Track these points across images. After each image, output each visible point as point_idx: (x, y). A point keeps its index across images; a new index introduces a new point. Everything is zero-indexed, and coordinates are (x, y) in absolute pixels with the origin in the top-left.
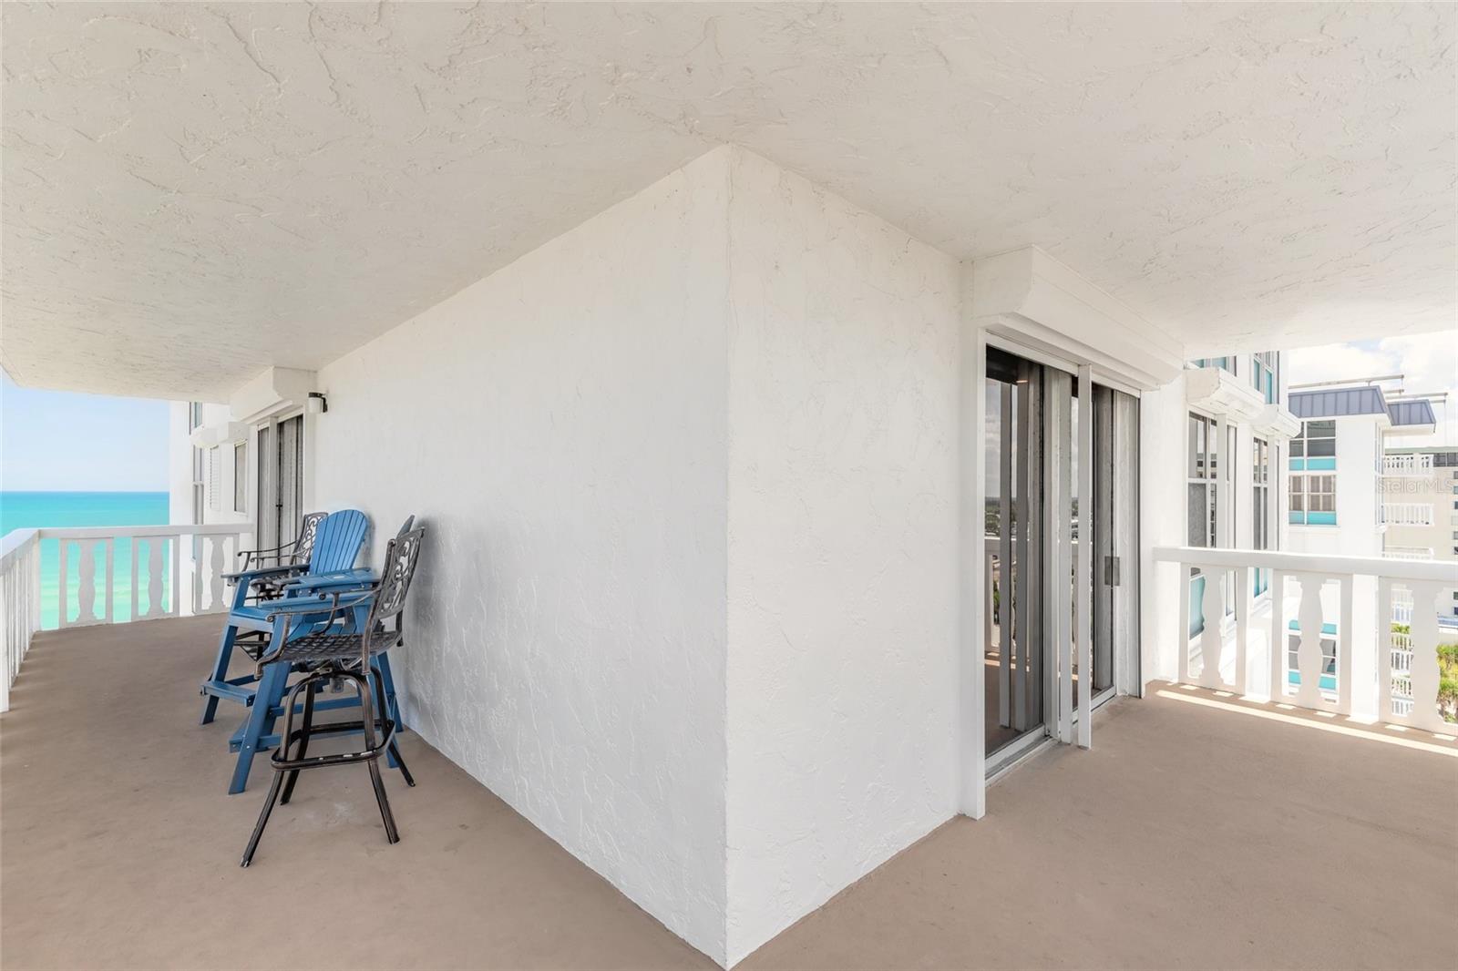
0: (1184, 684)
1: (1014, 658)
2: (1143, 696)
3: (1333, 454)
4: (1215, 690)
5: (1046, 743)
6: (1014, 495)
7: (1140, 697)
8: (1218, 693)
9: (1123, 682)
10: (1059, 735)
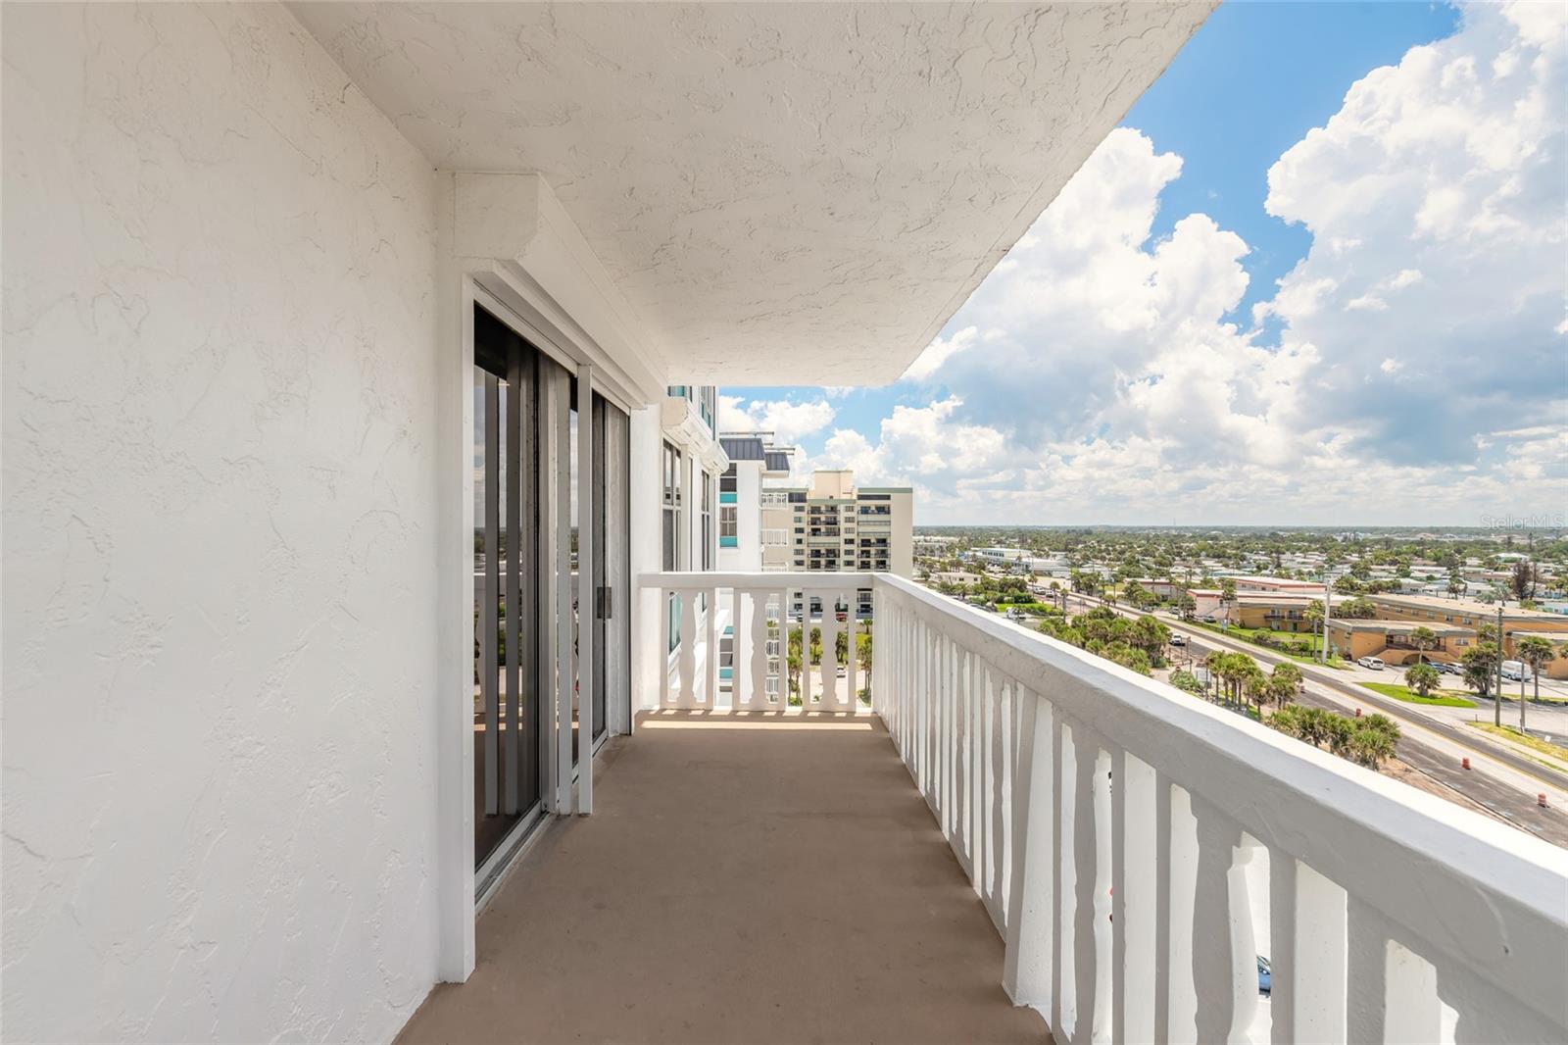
0: (665, 710)
1: (502, 715)
2: (633, 732)
3: (735, 490)
4: (690, 710)
5: (544, 821)
6: (503, 524)
7: (630, 734)
8: (693, 713)
9: (614, 723)
10: (557, 805)
